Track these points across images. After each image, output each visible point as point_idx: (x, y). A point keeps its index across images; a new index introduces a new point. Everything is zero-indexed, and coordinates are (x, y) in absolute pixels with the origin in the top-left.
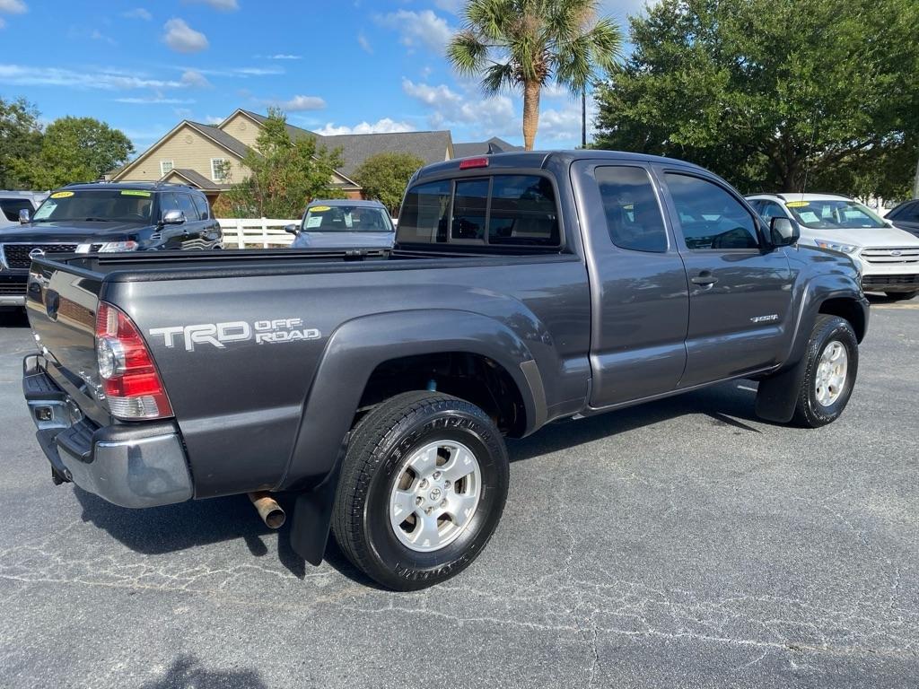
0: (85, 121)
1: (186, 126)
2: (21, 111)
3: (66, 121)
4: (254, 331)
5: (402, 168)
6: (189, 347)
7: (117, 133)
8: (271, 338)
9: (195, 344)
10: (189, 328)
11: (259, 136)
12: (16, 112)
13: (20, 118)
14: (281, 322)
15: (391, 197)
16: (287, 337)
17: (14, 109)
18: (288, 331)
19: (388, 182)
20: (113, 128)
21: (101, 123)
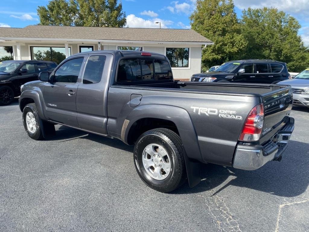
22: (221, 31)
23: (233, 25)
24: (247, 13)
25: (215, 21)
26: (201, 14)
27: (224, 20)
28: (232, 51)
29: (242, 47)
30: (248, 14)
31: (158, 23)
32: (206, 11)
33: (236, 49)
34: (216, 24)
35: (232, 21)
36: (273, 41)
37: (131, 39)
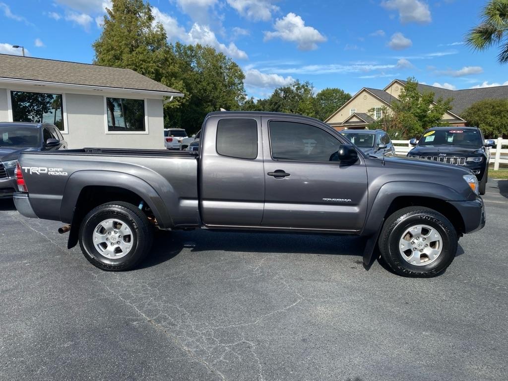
0: (334, 90)
1: (364, 90)
2: (306, 87)
3: (326, 90)
4: (48, 171)
5: (497, 108)
6: (31, 173)
7: (348, 95)
8: (53, 173)
9: (33, 173)
10: (32, 168)
11: (400, 94)
12: (304, 88)
13: (305, 90)
14: (56, 169)
15: (486, 127)
16: (57, 174)
17: (303, 86)
18: (58, 172)
19: (486, 118)
20: (346, 92)
21: (341, 90)
22: (153, 73)
23: (169, 66)
24: (174, 49)
25: (141, 57)
26: (117, 44)
27: (157, 57)
28: (172, 107)
29: (185, 100)
30: (176, 52)
31: (17, 47)
32: (124, 39)
33: (177, 103)
34: (145, 62)
35: (166, 60)
36: (217, 94)
37: (40, 79)
